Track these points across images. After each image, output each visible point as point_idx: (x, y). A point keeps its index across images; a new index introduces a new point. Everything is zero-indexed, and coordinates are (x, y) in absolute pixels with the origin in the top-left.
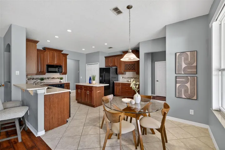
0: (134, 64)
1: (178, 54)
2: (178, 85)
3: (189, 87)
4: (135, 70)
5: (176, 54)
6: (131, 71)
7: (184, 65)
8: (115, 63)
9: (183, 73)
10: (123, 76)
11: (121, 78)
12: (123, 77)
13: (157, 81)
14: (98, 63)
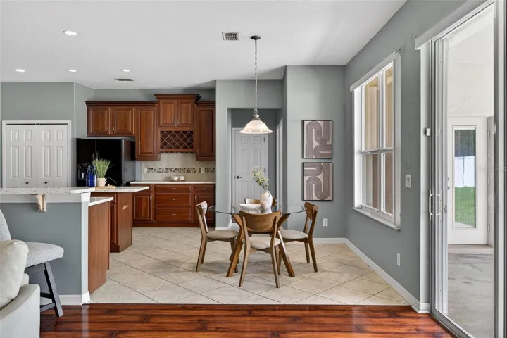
0: (192, 132)
1: (306, 123)
2: (306, 178)
3: (322, 180)
4: (192, 147)
5: (303, 122)
6: (181, 149)
7: (315, 144)
8: (126, 126)
9: (314, 157)
10: (151, 164)
11: (145, 170)
12: (150, 169)
13: (238, 177)
14: (69, 122)
